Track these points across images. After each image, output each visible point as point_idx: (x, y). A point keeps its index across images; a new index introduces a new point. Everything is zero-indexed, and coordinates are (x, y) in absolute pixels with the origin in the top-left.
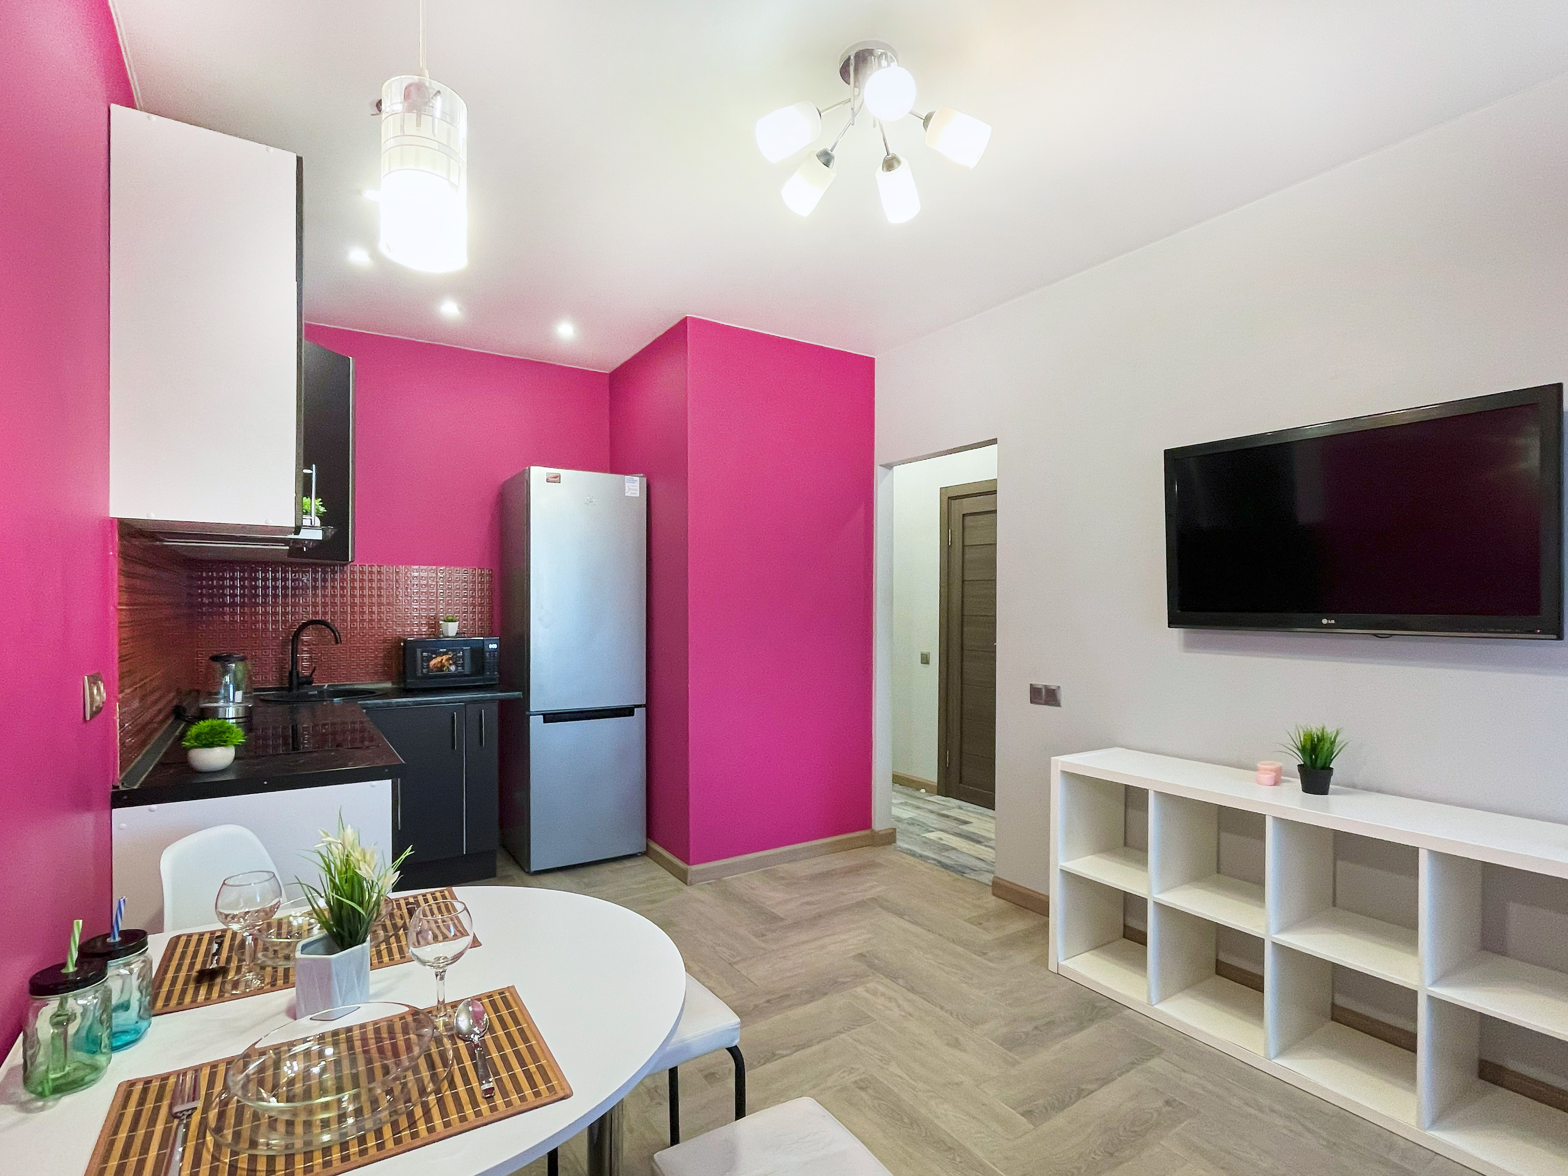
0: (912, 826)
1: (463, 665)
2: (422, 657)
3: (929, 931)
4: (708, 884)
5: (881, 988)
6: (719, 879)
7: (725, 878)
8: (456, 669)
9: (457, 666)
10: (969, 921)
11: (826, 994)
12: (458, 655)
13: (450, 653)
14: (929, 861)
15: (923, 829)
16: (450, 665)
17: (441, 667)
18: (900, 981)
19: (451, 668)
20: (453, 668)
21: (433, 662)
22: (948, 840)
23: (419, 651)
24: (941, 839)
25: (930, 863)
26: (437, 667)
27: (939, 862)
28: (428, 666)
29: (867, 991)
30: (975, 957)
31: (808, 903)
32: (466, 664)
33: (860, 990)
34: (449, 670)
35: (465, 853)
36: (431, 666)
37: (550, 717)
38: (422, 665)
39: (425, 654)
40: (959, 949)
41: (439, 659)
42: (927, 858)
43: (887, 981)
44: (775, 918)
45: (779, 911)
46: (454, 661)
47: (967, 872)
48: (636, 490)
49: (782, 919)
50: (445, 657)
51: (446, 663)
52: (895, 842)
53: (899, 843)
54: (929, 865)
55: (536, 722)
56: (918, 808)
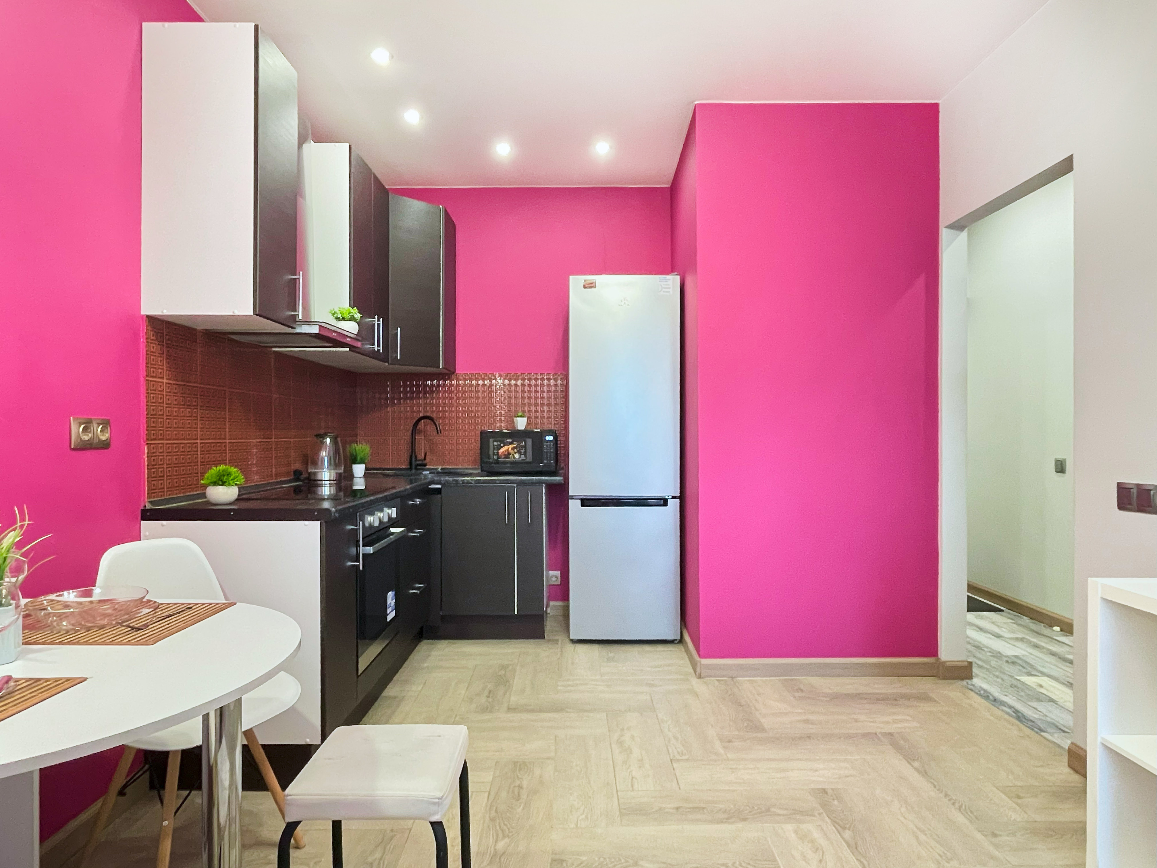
0: (1011, 666)
1: (525, 454)
2: (494, 446)
3: (935, 787)
4: (718, 680)
5: (816, 834)
6: (732, 678)
7: (740, 679)
8: (520, 457)
9: (520, 454)
10: (1004, 790)
11: (744, 820)
12: (521, 444)
13: (515, 443)
14: (1004, 708)
15: (1024, 670)
16: (515, 453)
17: (508, 455)
18: (847, 834)
19: (516, 456)
20: (517, 456)
21: (501, 451)
22: (1052, 689)
23: (491, 440)
24: (1041, 686)
25: (1003, 711)
26: (505, 455)
27: (1016, 711)
28: (498, 453)
29: (796, 832)
30: (979, 836)
31: (807, 721)
32: (528, 454)
33: (789, 828)
34: (514, 458)
35: (516, 613)
36: (500, 454)
37: (586, 502)
38: (494, 453)
39: (495, 443)
40: (960, 819)
41: (506, 448)
42: (1003, 703)
43: (830, 828)
44: (758, 728)
45: (766, 722)
46: (518, 449)
47: (1049, 730)
48: (669, 288)
49: (763, 730)
50: (511, 446)
51: (512, 452)
52: (970, 677)
53: (976, 681)
54: (1000, 713)
55: (574, 505)
56: (1036, 646)
